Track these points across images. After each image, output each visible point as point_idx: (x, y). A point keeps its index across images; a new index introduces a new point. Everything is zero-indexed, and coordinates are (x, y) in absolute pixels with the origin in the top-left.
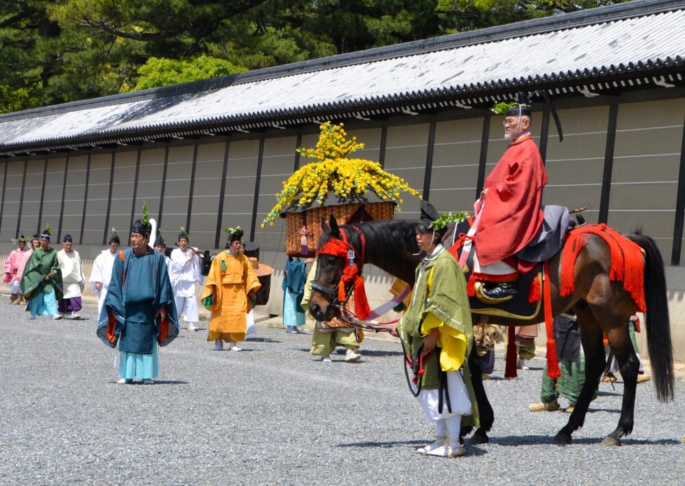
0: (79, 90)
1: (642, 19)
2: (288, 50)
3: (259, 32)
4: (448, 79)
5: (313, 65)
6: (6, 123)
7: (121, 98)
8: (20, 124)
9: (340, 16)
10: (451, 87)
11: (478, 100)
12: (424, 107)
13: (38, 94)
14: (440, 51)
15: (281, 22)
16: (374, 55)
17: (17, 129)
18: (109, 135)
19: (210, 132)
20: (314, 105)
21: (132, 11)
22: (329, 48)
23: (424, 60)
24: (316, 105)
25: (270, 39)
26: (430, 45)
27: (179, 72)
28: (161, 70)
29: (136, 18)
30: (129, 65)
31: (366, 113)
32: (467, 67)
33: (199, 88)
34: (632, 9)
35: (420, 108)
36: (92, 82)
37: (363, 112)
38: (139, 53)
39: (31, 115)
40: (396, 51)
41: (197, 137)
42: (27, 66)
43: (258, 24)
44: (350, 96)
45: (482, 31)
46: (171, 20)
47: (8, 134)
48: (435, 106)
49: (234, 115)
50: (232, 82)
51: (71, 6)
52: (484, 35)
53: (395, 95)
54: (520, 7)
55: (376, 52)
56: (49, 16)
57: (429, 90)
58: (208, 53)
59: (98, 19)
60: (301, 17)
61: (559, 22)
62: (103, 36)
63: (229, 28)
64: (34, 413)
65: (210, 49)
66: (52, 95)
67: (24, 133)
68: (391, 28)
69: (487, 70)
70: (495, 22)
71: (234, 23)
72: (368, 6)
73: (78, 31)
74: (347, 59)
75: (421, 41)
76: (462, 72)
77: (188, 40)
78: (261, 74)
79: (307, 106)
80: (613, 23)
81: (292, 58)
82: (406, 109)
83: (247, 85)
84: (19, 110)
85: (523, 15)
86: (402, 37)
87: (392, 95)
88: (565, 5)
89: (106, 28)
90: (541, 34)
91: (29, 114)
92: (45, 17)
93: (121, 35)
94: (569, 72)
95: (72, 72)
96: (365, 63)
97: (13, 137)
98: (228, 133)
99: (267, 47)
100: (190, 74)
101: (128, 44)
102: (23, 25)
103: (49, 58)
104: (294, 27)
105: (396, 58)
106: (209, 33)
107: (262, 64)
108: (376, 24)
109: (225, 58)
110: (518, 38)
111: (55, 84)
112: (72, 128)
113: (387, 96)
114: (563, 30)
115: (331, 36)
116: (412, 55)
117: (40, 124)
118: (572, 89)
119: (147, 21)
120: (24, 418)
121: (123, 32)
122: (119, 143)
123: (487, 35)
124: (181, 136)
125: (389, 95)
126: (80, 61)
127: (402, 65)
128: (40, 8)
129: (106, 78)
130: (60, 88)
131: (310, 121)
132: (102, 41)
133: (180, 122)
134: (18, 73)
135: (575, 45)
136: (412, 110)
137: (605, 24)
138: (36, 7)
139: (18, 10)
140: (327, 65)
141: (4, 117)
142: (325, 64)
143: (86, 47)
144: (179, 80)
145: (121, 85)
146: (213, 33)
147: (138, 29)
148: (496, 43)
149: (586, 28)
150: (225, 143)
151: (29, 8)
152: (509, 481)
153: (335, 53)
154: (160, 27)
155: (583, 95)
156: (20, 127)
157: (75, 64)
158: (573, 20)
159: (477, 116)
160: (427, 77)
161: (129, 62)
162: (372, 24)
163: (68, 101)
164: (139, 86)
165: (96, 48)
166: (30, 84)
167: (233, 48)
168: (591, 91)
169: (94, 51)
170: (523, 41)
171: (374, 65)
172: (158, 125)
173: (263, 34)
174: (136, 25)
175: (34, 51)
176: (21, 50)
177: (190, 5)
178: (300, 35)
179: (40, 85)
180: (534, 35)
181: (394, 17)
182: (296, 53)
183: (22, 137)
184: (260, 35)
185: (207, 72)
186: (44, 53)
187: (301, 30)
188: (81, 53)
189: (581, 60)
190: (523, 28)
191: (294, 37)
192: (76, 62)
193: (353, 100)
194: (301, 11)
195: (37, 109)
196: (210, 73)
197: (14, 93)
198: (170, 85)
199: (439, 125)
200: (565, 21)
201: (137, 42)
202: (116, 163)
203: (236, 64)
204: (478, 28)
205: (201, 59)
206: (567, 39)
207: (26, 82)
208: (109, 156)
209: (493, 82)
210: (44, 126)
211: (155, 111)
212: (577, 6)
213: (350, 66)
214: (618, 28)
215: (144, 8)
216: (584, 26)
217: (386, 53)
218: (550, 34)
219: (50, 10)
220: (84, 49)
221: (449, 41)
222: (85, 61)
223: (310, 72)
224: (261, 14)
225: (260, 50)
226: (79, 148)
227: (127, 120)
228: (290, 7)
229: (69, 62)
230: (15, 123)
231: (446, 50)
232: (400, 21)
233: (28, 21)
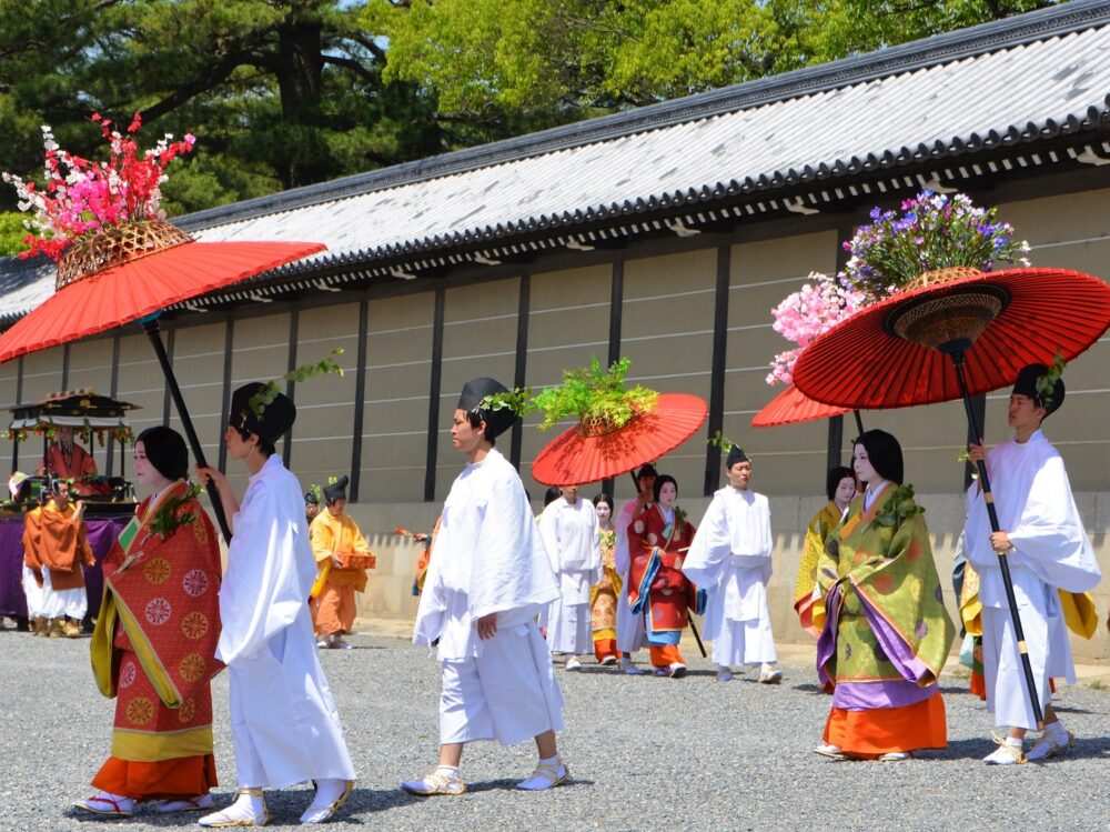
1: (762, 109)
2: (204, 191)
4: (461, 220)
9: (285, 132)
10: (467, 232)
11: (510, 250)
12: (426, 266)
14: (445, 176)
16: (342, 188)
22: (268, 184)
23: (421, 192)
26: (430, 169)
31: (334, 280)
32: (489, 200)
34: (746, 95)
35: (418, 268)
37: (329, 279)
40: (376, 180)
45: (510, 142)
48: (442, 262)
52: (513, 149)
53: (379, 248)
55: (346, 184)
57: (432, 238)
60: (223, 137)
61: (632, 122)
68: (367, 146)
69: (522, 202)
72: (329, 113)
74: (299, 199)
75: (415, 163)
76: (483, 207)
80: (716, 118)
81: (210, 201)
82: (396, 270)
85: (572, 116)
87: (375, 249)
88: (638, 97)
90: (604, 141)
94: (652, 198)
96: (328, 202)
99: (172, 189)
104: (212, 153)
105: (377, 192)
108: (343, 141)
110: (569, 150)
114: (638, 134)
115: (272, 165)
116: (402, 186)
118: (657, 225)
123: (520, 148)
127: (387, 201)
131: (247, 297)
135: (660, 155)
136: (405, 272)
137: (704, 120)
140: (267, 208)
142: (264, 206)
149: (674, 129)
153: (279, 190)
155: (672, 233)
158: (653, 118)
159: (509, 275)
160: (428, 219)
168: (686, 226)
170: (576, 154)
171: (342, 204)
178: (222, 166)
180: (591, 144)
181: (370, 127)
182: (218, 194)
187: (225, 157)
189: (669, 179)
190: (575, 135)
191: (213, 170)
194: (222, 129)
199: (450, 293)
200: (640, 120)
206: (644, 148)
209: (532, 220)
212: (657, 96)
213: (303, 208)
214: (725, 126)
216: (672, 126)
217: (360, 185)
218: (617, 142)
221: (459, 161)
228: (205, 122)
231: (454, 174)
232: (379, 135)
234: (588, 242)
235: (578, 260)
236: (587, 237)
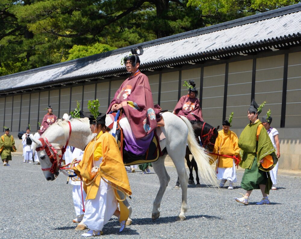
0: (44, 62)
1: (298, 13)
2: (135, 38)
3: (121, 31)
4: (208, 47)
5: (147, 44)
6: (12, 78)
7: (61, 64)
8: (18, 78)
9: (158, 21)
10: (210, 50)
11: (223, 56)
12: (198, 60)
13: (26, 65)
14: (204, 34)
15: (131, 26)
16: (174, 38)
17: (17, 81)
18: (58, 81)
19: (102, 78)
20: (148, 63)
21: (65, 25)
22: (153, 36)
23: (197, 39)
24: (149, 62)
25: (126, 34)
26: (199, 32)
27: (87, 51)
28: (79, 51)
29: (67, 28)
30: (64, 50)
31: (172, 65)
32: (217, 41)
33: (96, 58)
34: (294, 8)
35: (196, 61)
36: (49, 58)
37: (170, 64)
38: (69, 44)
39: (23, 74)
40: (184, 35)
41: (96, 80)
42: (20, 52)
43: (121, 27)
44: (164, 57)
45: (223, 23)
46: (82, 28)
47: (13, 83)
48: (203, 59)
49: (113, 69)
50: (110, 54)
51: (38, 24)
52: (224, 26)
53: (185, 55)
54: (240, 12)
55: (175, 37)
56: (28, 29)
57: (200, 52)
58: (99, 42)
59: (50, 29)
60: (140, 23)
61: (259, 17)
62: (53, 37)
63: (108, 29)
64: (33, 207)
65: (100, 40)
66: (32, 65)
67: (20, 82)
68: (181, 25)
69: (226, 41)
70: (229, 19)
71: (110, 27)
72: (170, 16)
73: (41, 35)
74: (162, 41)
75: (195, 30)
76: (215, 43)
77: (90, 36)
78: (124, 50)
79: (145, 63)
80: (284, 16)
81: (136, 42)
82: (190, 62)
83: (118, 55)
84: (17, 72)
85: (242, 15)
86: (186, 29)
87: (183, 56)
88: (261, 9)
89: (54, 33)
90: (251, 23)
91: (22, 73)
92: (27, 29)
93: (60, 36)
94: (265, 40)
95: (39, 54)
96: (170, 42)
97: (16, 84)
98: (110, 78)
99: (125, 38)
100: (91, 52)
101: (64, 39)
102: (17, 34)
103: (29, 48)
104: (137, 28)
105: (184, 39)
106: (99, 32)
107: (123, 46)
108: (174, 24)
109: (107, 43)
110: (240, 26)
111: (32, 60)
112: (41, 79)
113: (181, 56)
114: (261, 21)
115: (154, 31)
116: (191, 37)
117: (27, 78)
118: (266, 48)
119: (71, 29)
120: (29, 209)
121: (61, 34)
122: (62, 84)
123: (226, 25)
124: (89, 80)
125: (182, 56)
126: (43, 49)
127: (187, 42)
128: (24, 26)
129: (55, 56)
130: (35, 61)
131: (147, 70)
132: (52, 39)
133: (88, 74)
134: (16, 56)
135: (267, 27)
136: (192, 62)
137: (281, 16)
138: (22, 25)
139: (14, 27)
140: (153, 44)
141: (11, 76)
142: (152, 43)
143: (45, 42)
144: (87, 55)
145: (61, 58)
146: (101, 33)
147: (68, 33)
148: (229, 29)
149: (272, 19)
150: (109, 82)
151: (19, 26)
152: (249, 229)
153: (156, 39)
154: (77, 31)
155: (271, 50)
156: (18, 80)
157: (41, 50)
158: (265, 16)
159: (222, 63)
160: (199, 47)
161: (65, 48)
162: (172, 24)
163: (39, 67)
164: (69, 59)
165: (49, 43)
166: (22, 60)
167: (110, 39)
168: (275, 48)
169: (49, 44)
170: (242, 27)
171: (174, 42)
172: (79, 75)
173: (123, 31)
174: (67, 31)
175: (23, 45)
176: (17, 45)
177: (91, 20)
178: (140, 31)
179: (26, 60)
180: (247, 24)
181: (182, 20)
182: (138, 39)
183: (19, 84)
184: (122, 32)
185: (99, 50)
186: (27, 46)
187: (140, 29)
188: (43, 45)
189: (270, 34)
190: (242, 21)
191: (137, 32)
192: (41, 49)
193: (165, 59)
194: (140, 20)
195: (25, 71)
196: (100, 51)
197: (15, 65)
198: (83, 57)
199: (205, 68)
200: (262, 17)
201: (67, 38)
202: (61, 94)
203: (112, 46)
204: (221, 23)
205: (97, 45)
206: (263, 25)
207: (20, 59)
208: (58, 91)
209: (229, 47)
210: (29, 79)
211: (77, 69)
212: (267, 9)
213: (164, 43)
214: (287, 18)
215: (70, 23)
216: (271, 18)
217: (179, 36)
218: (255, 23)
219: (29, 26)
220: (44, 43)
221: (208, 30)
222: (45, 48)
223: (145, 48)
224: (122, 23)
225: (123, 39)
226: (45, 88)
227: (65, 74)
228: (135, 19)
229: (38, 49)
230: (16, 78)
231: (207, 33)
232: (185, 22)
233: (19, 32)
234: (246, 53)
235: (243, 58)
236: (245, 52)
